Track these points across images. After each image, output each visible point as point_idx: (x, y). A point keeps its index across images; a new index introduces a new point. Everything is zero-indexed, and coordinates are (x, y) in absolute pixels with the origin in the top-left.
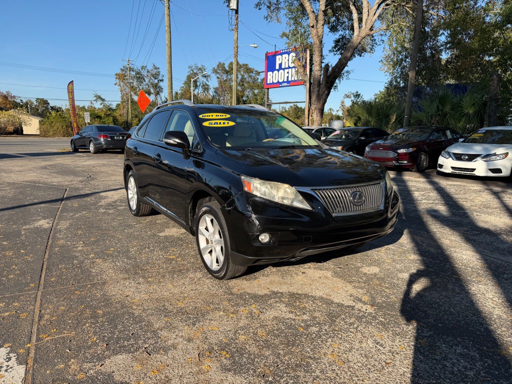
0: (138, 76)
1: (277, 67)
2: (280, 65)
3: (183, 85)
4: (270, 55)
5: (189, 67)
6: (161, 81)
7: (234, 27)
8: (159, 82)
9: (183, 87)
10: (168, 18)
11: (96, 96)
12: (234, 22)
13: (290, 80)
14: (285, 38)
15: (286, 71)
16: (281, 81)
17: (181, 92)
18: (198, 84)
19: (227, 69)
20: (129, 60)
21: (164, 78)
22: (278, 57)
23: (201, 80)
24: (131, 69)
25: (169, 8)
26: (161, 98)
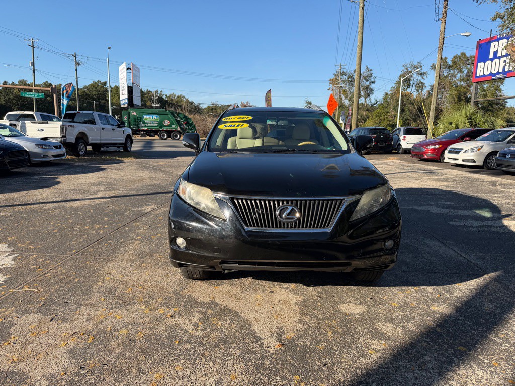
0: (350, 80)
1: (491, 56)
2: (496, 53)
3: (394, 86)
4: (484, 42)
5: (404, 66)
6: (372, 83)
7: (441, 17)
8: (370, 84)
9: (394, 88)
10: (362, 18)
11: (307, 102)
12: (442, 10)
13: (507, 70)
14: (499, 19)
15: (503, 59)
16: (494, 72)
17: (391, 92)
18: (412, 83)
19: (450, 63)
20: (341, 65)
21: (375, 80)
22: (492, 44)
23: (416, 78)
24: (343, 74)
25: (363, 8)
26: (371, 101)
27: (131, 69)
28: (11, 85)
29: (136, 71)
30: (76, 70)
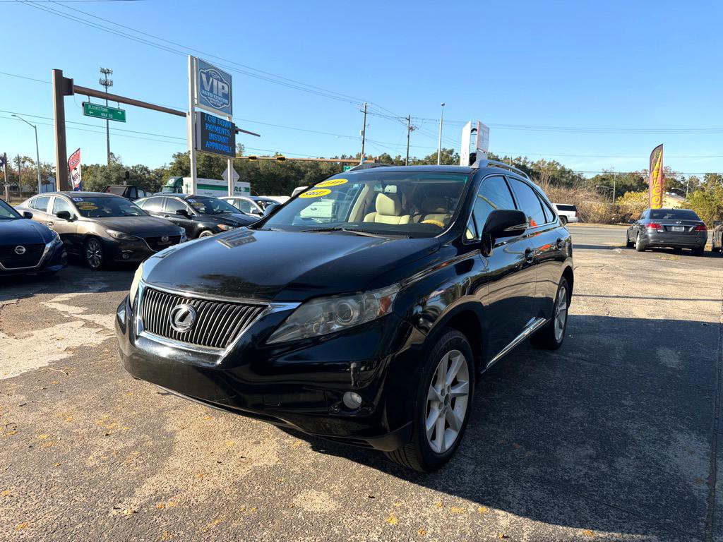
27: (476, 130)
28: (350, 158)
29: (484, 132)
30: (408, 137)
